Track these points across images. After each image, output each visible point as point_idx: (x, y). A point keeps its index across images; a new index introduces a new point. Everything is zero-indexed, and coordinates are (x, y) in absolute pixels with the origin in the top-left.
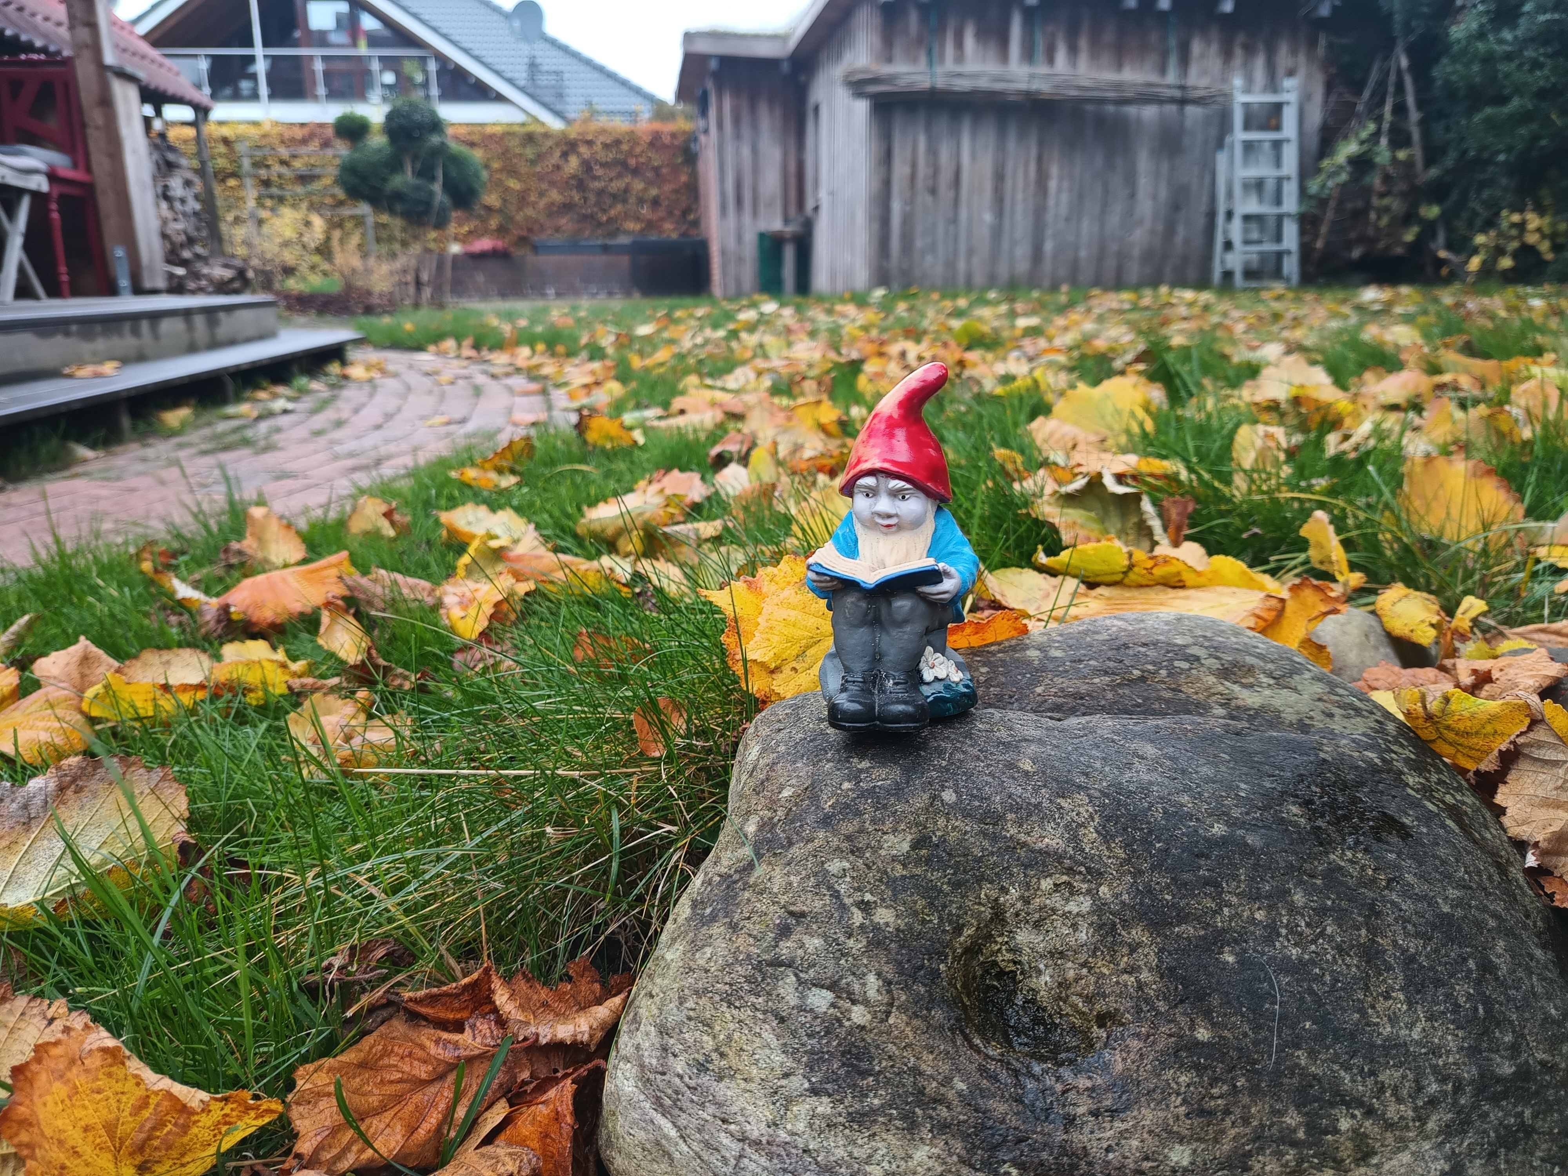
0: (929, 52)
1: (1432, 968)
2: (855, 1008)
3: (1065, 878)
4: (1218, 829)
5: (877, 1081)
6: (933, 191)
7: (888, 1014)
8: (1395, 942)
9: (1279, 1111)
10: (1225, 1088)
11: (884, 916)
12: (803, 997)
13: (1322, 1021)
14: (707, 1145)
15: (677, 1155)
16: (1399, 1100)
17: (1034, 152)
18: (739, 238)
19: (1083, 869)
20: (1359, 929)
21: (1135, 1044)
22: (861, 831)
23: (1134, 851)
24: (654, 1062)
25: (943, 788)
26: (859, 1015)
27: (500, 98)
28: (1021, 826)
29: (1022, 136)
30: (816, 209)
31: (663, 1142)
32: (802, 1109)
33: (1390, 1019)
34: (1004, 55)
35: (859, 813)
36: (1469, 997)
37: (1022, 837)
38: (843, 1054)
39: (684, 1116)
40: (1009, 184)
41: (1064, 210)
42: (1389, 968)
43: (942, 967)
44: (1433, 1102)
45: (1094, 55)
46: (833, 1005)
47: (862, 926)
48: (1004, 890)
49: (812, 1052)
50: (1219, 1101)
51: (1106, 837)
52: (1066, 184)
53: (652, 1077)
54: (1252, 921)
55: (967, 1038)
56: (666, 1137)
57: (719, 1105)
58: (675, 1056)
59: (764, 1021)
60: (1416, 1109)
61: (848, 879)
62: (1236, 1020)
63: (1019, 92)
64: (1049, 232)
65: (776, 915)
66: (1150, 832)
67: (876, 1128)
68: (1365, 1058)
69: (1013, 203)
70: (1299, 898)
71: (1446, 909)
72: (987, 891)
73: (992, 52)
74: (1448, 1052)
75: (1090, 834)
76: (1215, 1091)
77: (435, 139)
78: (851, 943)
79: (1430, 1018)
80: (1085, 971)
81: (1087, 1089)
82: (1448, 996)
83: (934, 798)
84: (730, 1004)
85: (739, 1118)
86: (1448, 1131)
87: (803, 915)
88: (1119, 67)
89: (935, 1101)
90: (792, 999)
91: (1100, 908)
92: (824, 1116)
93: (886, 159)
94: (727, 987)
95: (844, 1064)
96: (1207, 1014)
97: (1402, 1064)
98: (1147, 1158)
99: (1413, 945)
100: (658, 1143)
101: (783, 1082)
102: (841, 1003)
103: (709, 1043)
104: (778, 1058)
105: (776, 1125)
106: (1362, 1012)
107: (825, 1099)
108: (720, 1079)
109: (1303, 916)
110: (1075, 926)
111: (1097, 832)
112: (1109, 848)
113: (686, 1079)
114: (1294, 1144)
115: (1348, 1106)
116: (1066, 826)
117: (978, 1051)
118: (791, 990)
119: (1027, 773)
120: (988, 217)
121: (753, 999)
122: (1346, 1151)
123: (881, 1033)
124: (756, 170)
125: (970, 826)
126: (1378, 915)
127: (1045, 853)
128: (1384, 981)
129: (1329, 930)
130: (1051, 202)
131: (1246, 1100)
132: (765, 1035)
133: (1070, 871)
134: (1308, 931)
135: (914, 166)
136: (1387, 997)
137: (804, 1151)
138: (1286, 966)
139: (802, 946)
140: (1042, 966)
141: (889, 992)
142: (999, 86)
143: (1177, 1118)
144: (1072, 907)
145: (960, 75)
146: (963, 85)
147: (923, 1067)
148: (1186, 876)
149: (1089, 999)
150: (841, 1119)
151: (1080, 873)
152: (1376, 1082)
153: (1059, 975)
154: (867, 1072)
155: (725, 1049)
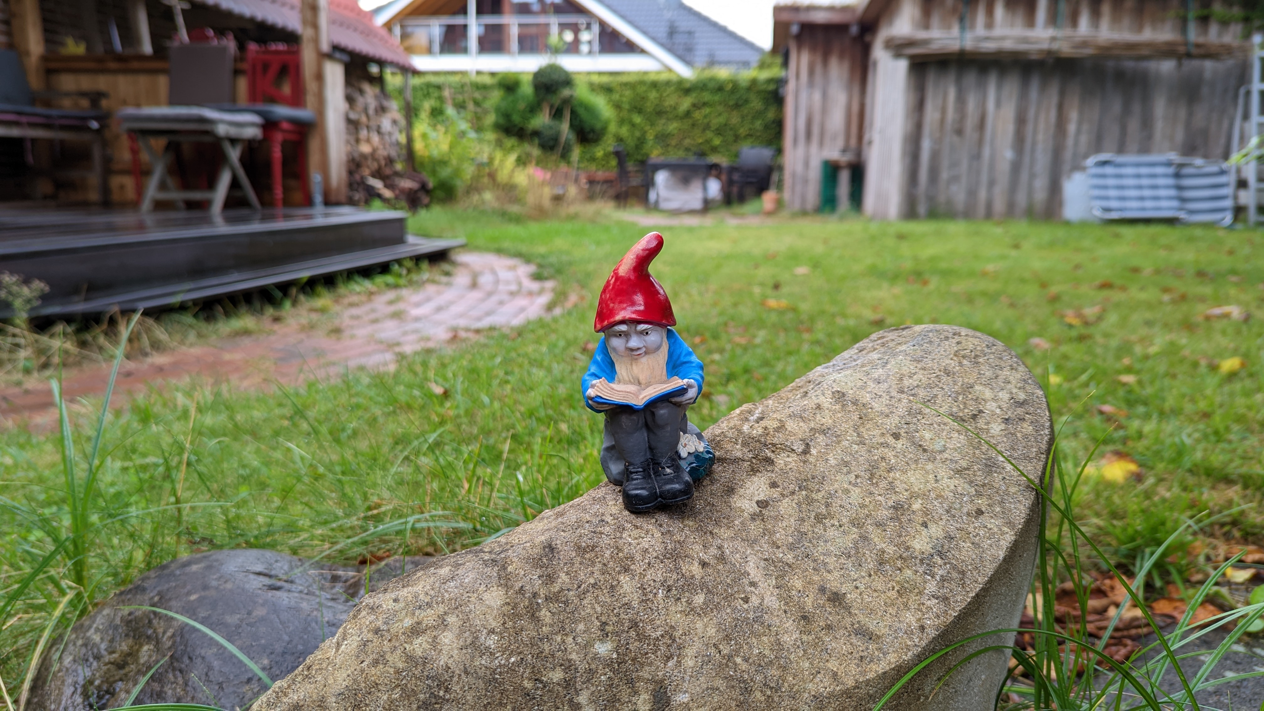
0: (962, 20)
6: (959, 132)
17: (1054, 100)
18: (807, 164)
27: (643, 52)
29: (1044, 86)
34: (1030, 22)
40: (1029, 128)
45: (1116, 19)
52: (1086, 126)
63: (1041, 51)
69: (1034, 143)
73: (1019, 19)
88: (1140, 29)
93: (919, 107)
120: (1008, 154)
124: (825, 110)
130: (1070, 143)
135: (944, 111)
142: (1022, 47)
145: (987, 39)
146: (990, 46)
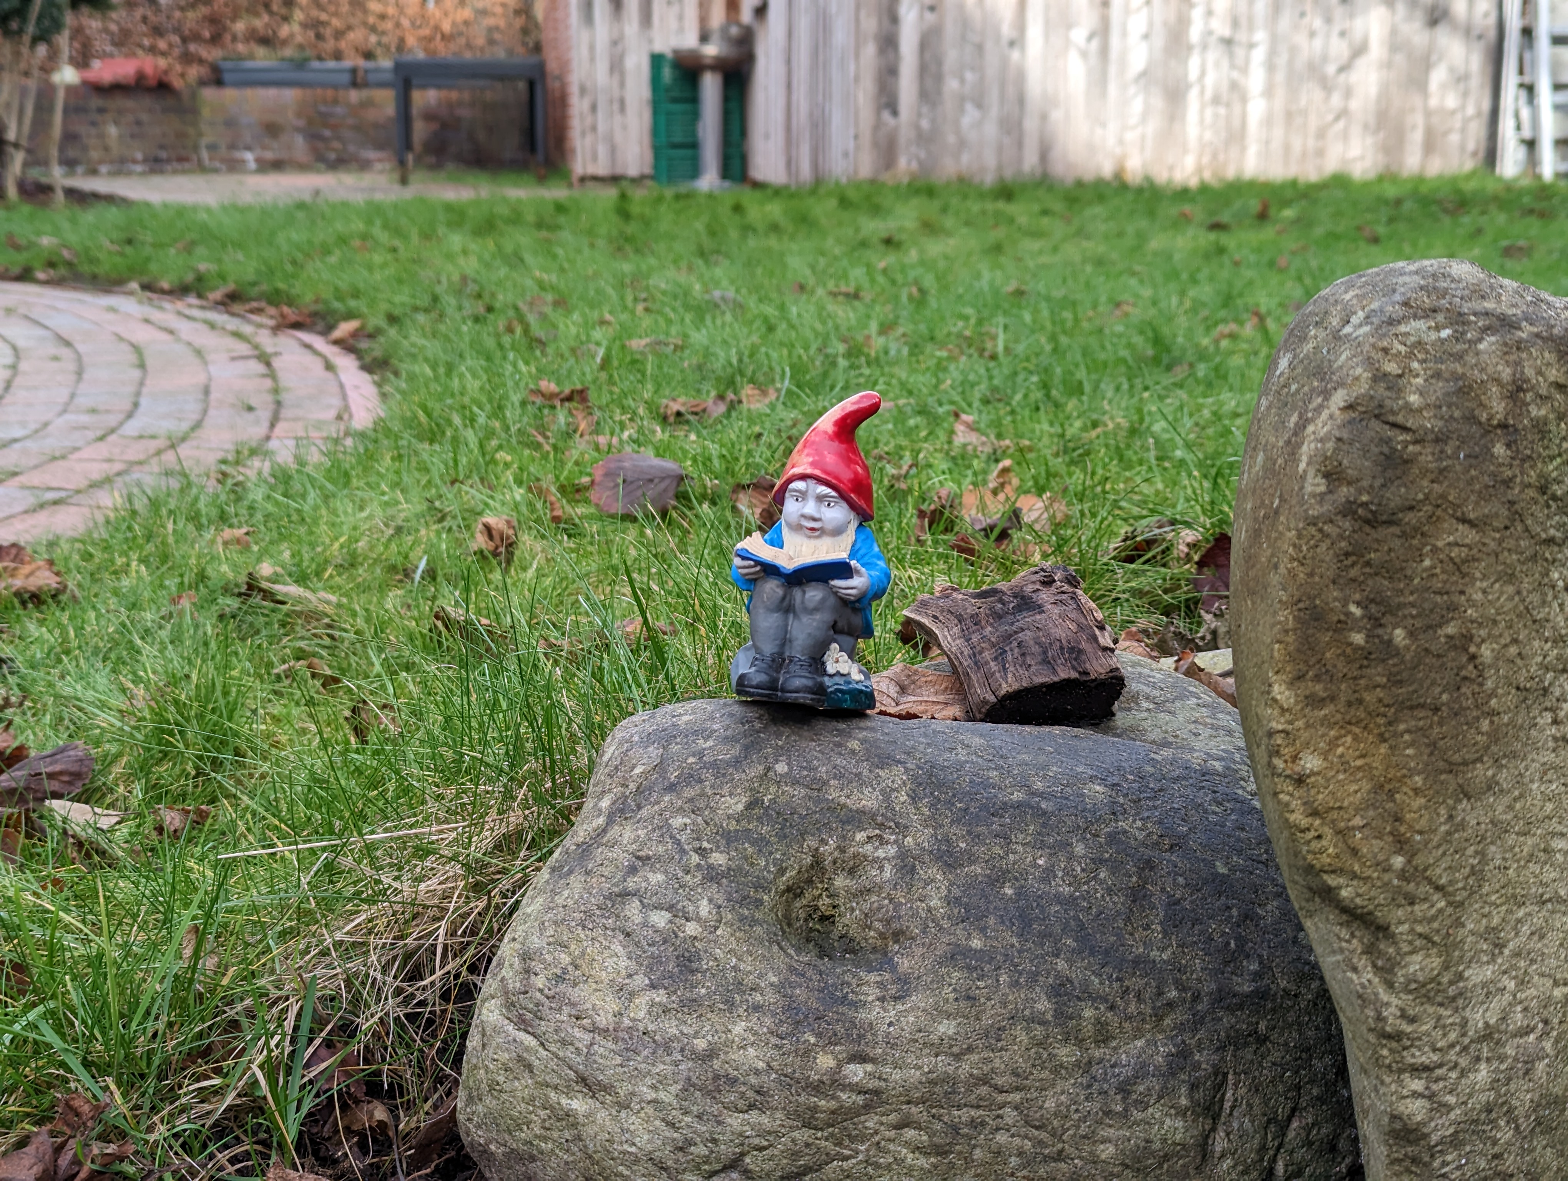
1: (1193, 911)
2: (689, 924)
3: (877, 832)
4: (1017, 796)
5: (704, 976)
7: (716, 928)
8: (1163, 890)
9: (1032, 999)
10: (990, 981)
11: (719, 859)
12: (646, 917)
13: (1084, 939)
14: (564, 1043)
15: (536, 1063)
16: (1141, 1000)
18: (618, 67)
19: (892, 824)
20: (1130, 876)
21: (919, 951)
22: (702, 794)
23: (937, 810)
24: (518, 985)
25: (777, 761)
26: (691, 929)
28: (842, 790)
30: (762, 13)
31: (525, 1055)
32: (642, 1001)
33: (1144, 943)
35: (700, 781)
36: (1224, 934)
37: (843, 800)
38: (677, 957)
39: (542, 1023)
42: (1153, 907)
43: (766, 898)
44: (1170, 1004)
46: (671, 922)
47: (698, 866)
48: (823, 842)
49: (652, 957)
50: (983, 990)
51: (914, 798)
53: (515, 999)
54: (1035, 865)
55: (781, 948)
56: (527, 1049)
57: (573, 1005)
58: (536, 975)
59: (613, 937)
61: (688, 831)
62: (1007, 934)
65: (625, 860)
66: (954, 796)
67: (702, 1011)
68: (1115, 968)
70: (1080, 849)
71: (1222, 870)
72: (809, 843)
74: (1193, 971)
75: (901, 797)
76: (981, 984)
78: (688, 877)
79: (1182, 946)
80: (886, 902)
81: (877, 982)
82: (1204, 931)
83: (768, 769)
84: (584, 927)
85: (592, 1013)
87: (648, 858)
89: (752, 989)
90: (638, 919)
91: (902, 853)
92: (660, 1004)
94: (582, 915)
95: (678, 965)
96: (983, 930)
97: (1147, 975)
98: (920, 1031)
99: (1180, 893)
100: (520, 1059)
101: (627, 981)
102: (677, 920)
103: (565, 959)
104: (624, 963)
105: (621, 1014)
106: (1119, 936)
107: (662, 992)
108: (575, 985)
109: (1080, 863)
110: (881, 868)
111: (908, 795)
112: (916, 807)
113: (546, 991)
114: (1044, 1023)
116: (881, 790)
117: (791, 958)
118: (636, 912)
119: (853, 752)
121: (603, 921)
122: (1088, 1031)
123: (709, 941)
125: (800, 792)
126: (1152, 868)
127: (862, 812)
128: (1146, 916)
129: (1102, 875)
131: (1006, 990)
132: (613, 947)
133: (881, 826)
134: (1083, 875)
136: (1146, 929)
137: (644, 1033)
138: (1058, 899)
139: (646, 880)
140: (854, 904)
141: (718, 913)
143: (947, 1001)
144: (880, 853)
147: (744, 966)
148: (981, 829)
149: (888, 922)
150: (674, 1006)
151: (890, 828)
152: (1122, 986)
153: (866, 907)
154: (697, 970)
155: (578, 962)
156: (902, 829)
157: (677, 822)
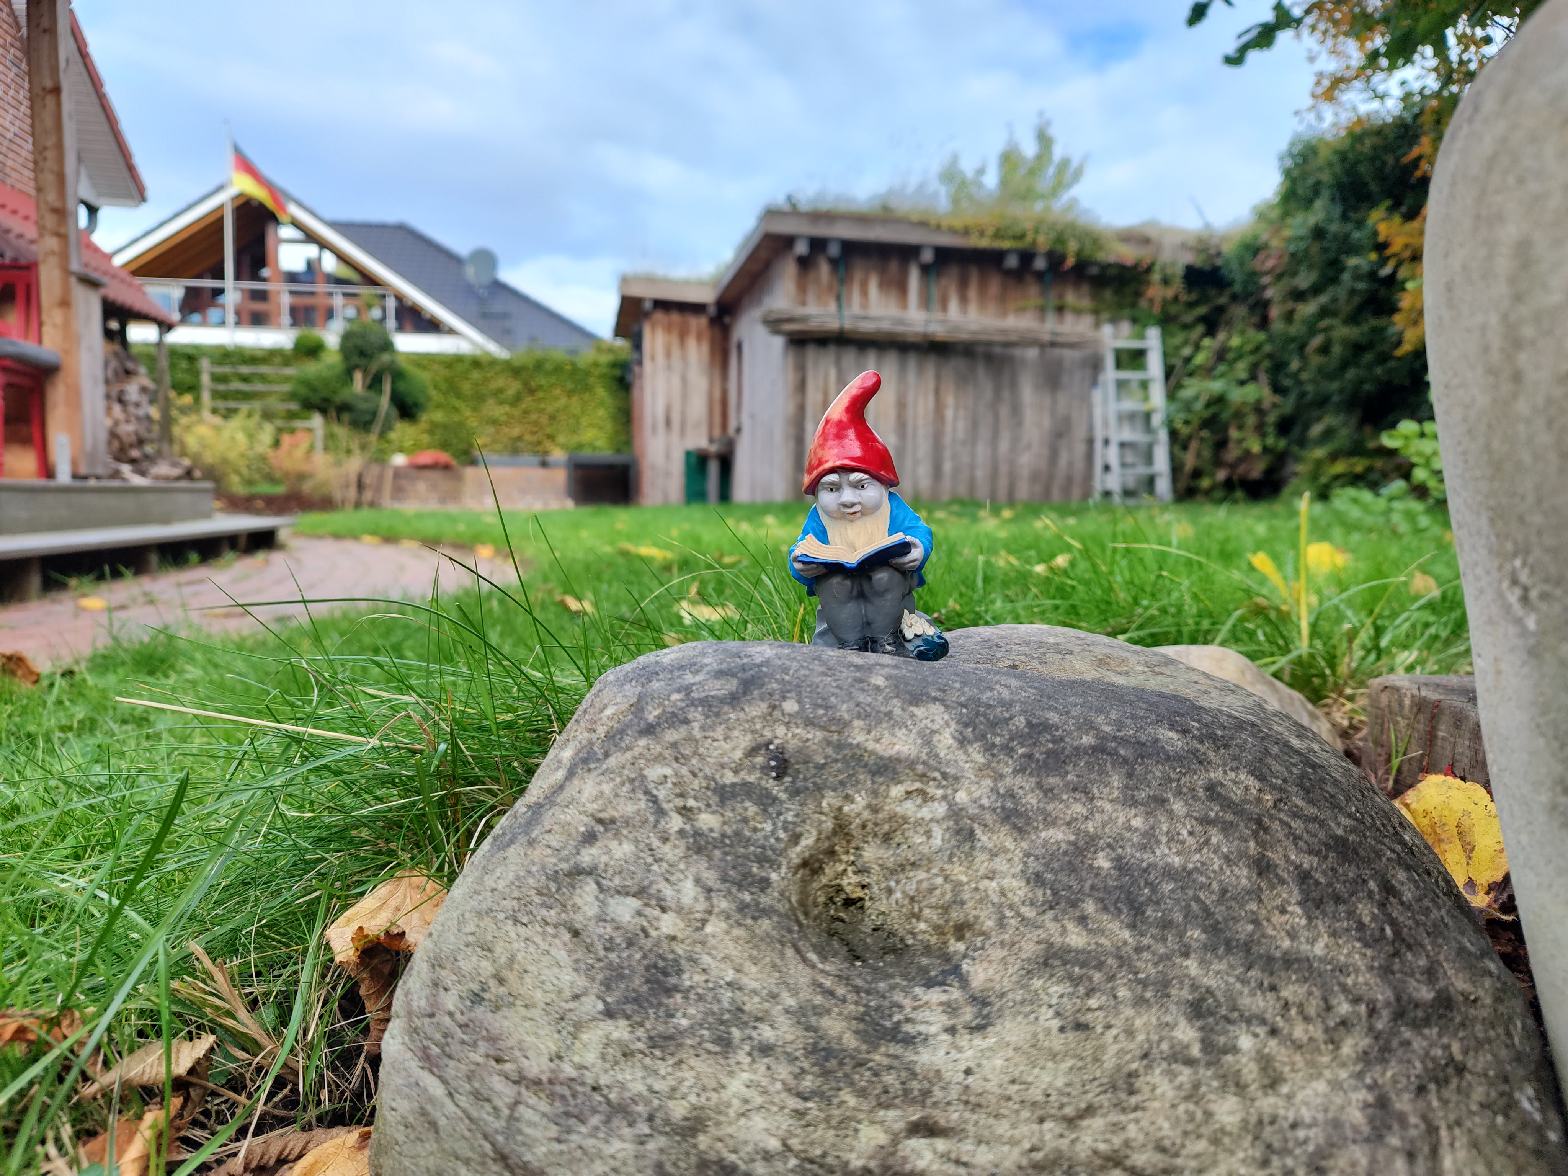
0: (838, 298)
1: (1330, 884)
2: (665, 916)
3: (917, 785)
4: (1087, 740)
5: (686, 998)
7: (704, 922)
8: (1287, 858)
9: (1167, 1024)
10: (1104, 998)
11: (708, 821)
12: (603, 904)
13: (1214, 929)
14: (478, 1096)
15: (442, 1122)
16: (1307, 1019)
17: (931, 384)
18: (668, 456)
19: (937, 775)
20: (1246, 841)
21: (997, 953)
22: (689, 738)
23: (993, 755)
24: (423, 1003)
25: (784, 698)
26: (669, 924)
27: (451, 331)
28: (869, 732)
29: (920, 370)
30: (738, 430)
31: (429, 1108)
32: (593, 1037)
33: (1288, 933)
34: (903, 302)
35: (686, 721)
36: (1374, 918)
37: (871, 745)
38: (647, 968)
39: (452, 1063)
41: (961, 435)
42: (1283, 882)
43: (774, 876)
44: (1344, 1023)
45: (982, 306)
46: (639, 914)
47: (681, 832)
48: (848, 798)
49: (609, 968)
50: (1097, 1013)
51: (963, 742)
52: (962, 413)
53: (417, 1022)
54: (1129, 828)
55: (798, 951)
56: (431, 1100)
57: (492, 1039)
58: (446, 990)
59: (555, 936)
60: (1327, 1030)
61: (670, 785)
62: (1114, 926)
63: (916, 334)
64: (947, 454)
65: (581, 823)
66: (1012, 739)
67: (682, 1055)
68: (1263, 971)
70: (1179, 807)
71: (1340, 832)
72: (830, 800)
73: (893, 299)
74: (1357, 971)
75: (946, 741)
76: (1093, 1003)
77: (385, 358)
78: (667, 848)
79: (1334, 934)
80: (939, 880)
81: (942, 1004)
82: (1351, 914)
83: (774, 707)
84: (516, 921)
85: (517, 1053)
86: (1365, 1057)
87: (613, 821)
88: (1004, 315)
89: (758, 1019)
90: (592, 909)
91: (955, 813)
92: (619, 1043)
93: (801, 386)
94: (515, 902)
95: (648, 981)
96: (1082, 920)
97: (1306, 980)
98: (1013, 1082)
99: (1307, 862)
100: (423, 1113)
101: (572, 1005)
102: (648, 911)
103: (487, 968)
104: (568, 977)
105: (560, 1058)
106: (1257, 924)
107: (623, 1023)
108: (497, 1009)
109: (1184, 825)
110: (928, 834)
111: (954, 737)
112: (966, 753)
113: (458, 1016)
114: (1190, 1062)
115: (1248, 1022)
116: (919, 732)
117: (813, 966)
118: (590, 899)
119: (878, 688)
121: (544, 912)
122: (1250, 1071)
123: (695, 942)
124: (685, 396)
125: (814, 737)
126: (1266, 830)
127: (896, 760)
128: (1278, 895)
129: (1214, 840)
130: (948, 428)
131: (1129, 1012)
132: (553, 951)
133: (923, 777)
134: (1191, 841)
135: (826, 392)
136: (1283, 911)
137: (594, 1089)
138: (1169, 873)
139: (608, 852)
140: (892, 884)
141: (708, 899)
142: (899, 329)
143: (1048, 1032)
144: (925, 813)
145: (865, 318)
146: (867, 326)
147: (745, 981)
148: (1053, 781)
149: (946, 909)
150: (640, 1045)
151: (934, 779)
152: (1278, 998)
153: (911, 888)
154: (676, 989)
155: (505, 973)
156: (952, 780)
157: (654, 773)
